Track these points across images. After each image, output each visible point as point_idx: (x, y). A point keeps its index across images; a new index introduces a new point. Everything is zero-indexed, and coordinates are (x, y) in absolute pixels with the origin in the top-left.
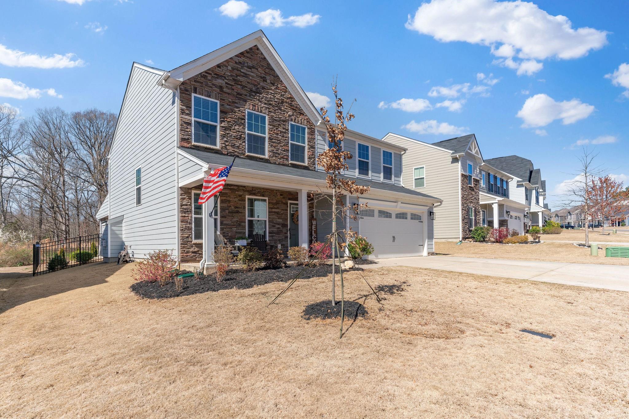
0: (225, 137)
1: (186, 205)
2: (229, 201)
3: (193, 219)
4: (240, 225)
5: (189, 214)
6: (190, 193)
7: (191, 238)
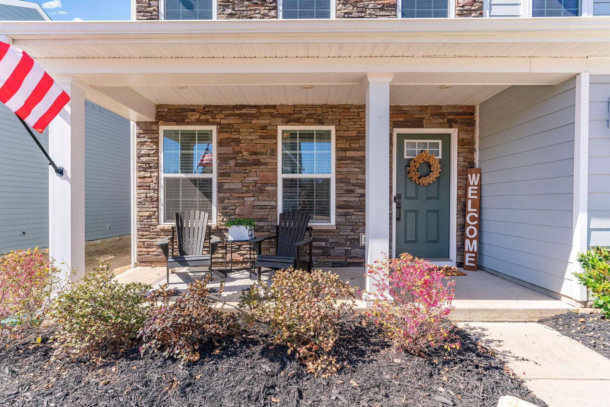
0: (227, 6)
1: (149, 155)
2: (238, 141)
3: (162, 182)
4: (262, 191)
5: (153, 172)
6: (157, 132)
7: (158, 218)
